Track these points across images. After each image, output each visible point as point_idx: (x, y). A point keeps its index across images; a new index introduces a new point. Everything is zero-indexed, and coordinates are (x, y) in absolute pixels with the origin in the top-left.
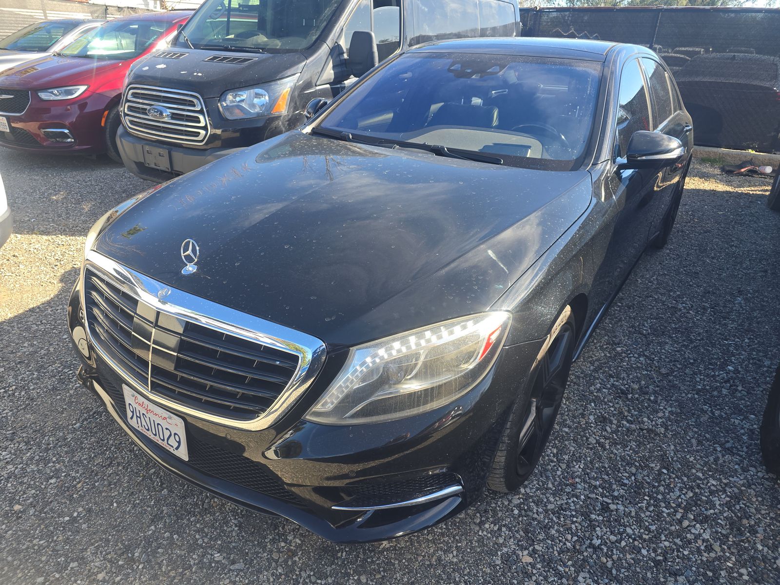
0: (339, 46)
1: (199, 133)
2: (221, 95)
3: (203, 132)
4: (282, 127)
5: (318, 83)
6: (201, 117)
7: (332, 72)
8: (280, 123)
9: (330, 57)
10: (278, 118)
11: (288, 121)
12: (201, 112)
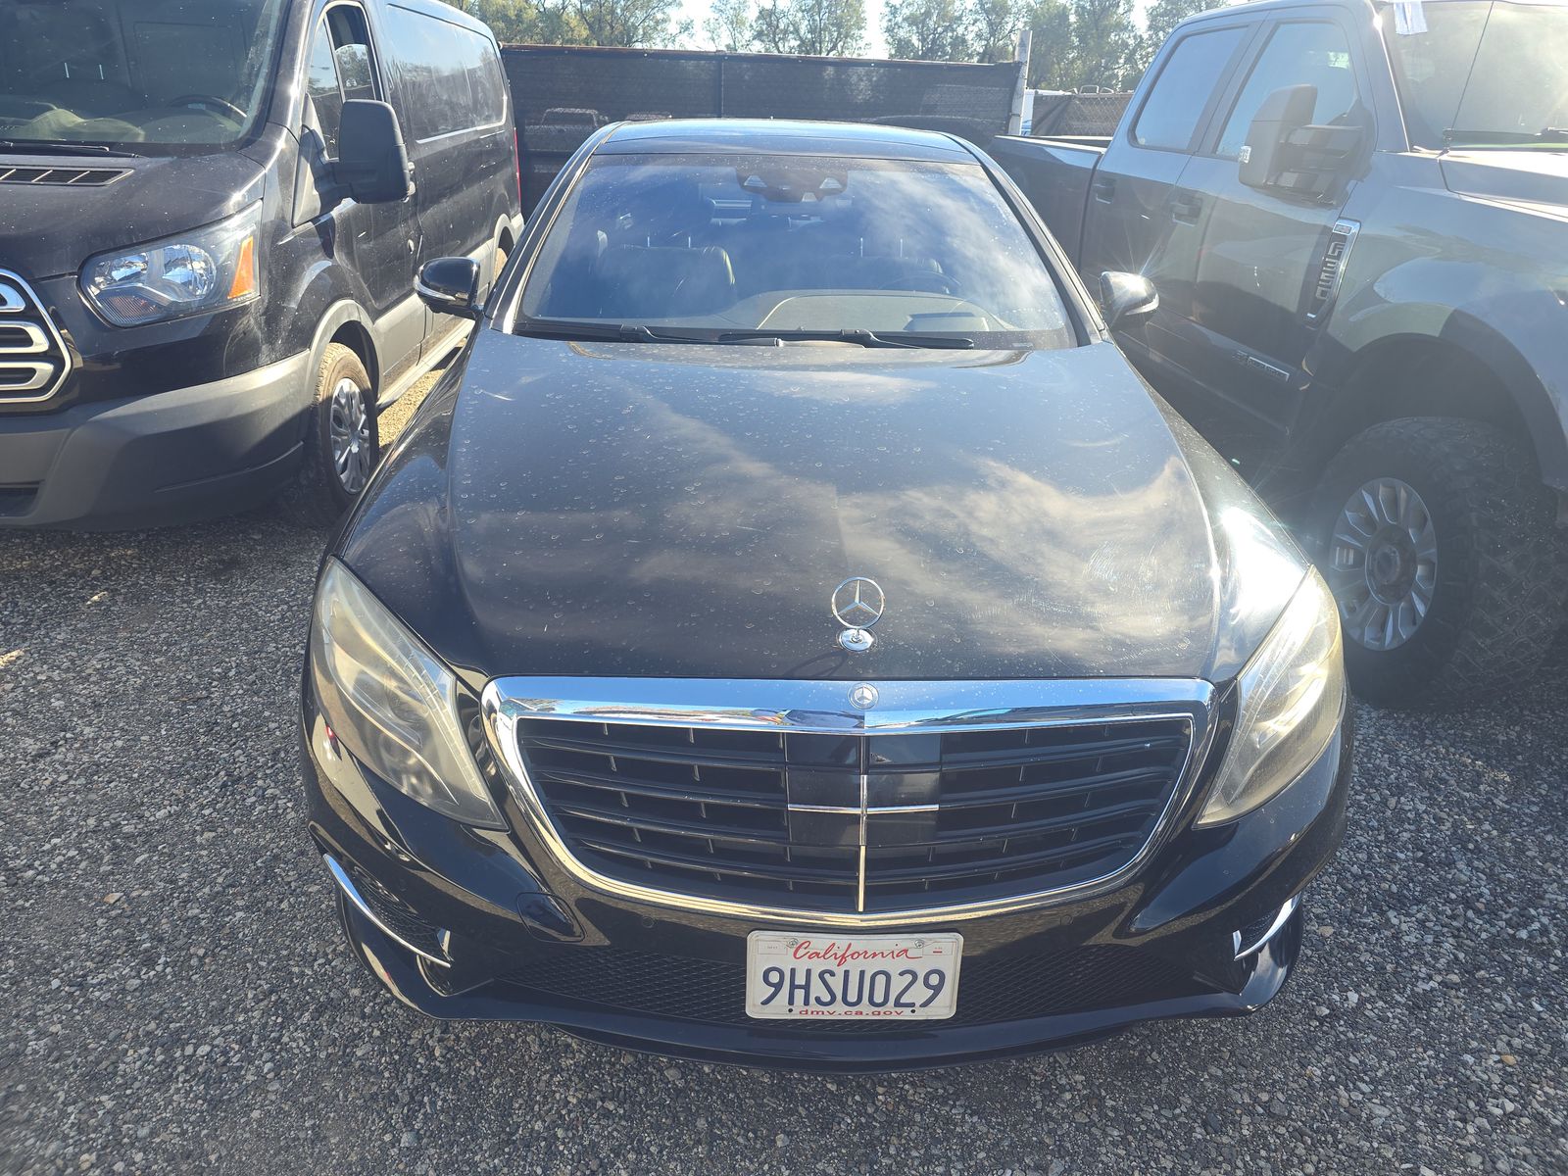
0: (312, 132)
1: (33, 371)
2: (81, 268)
3: (45, 368)
4: (256, 329)
5: (296, 222)
6: (34, 332)
7: (315, 193)
8: (252, 321)
9: (303, 159)
10: (244, 310)
11: (264, 314)
12: (30, 314)
